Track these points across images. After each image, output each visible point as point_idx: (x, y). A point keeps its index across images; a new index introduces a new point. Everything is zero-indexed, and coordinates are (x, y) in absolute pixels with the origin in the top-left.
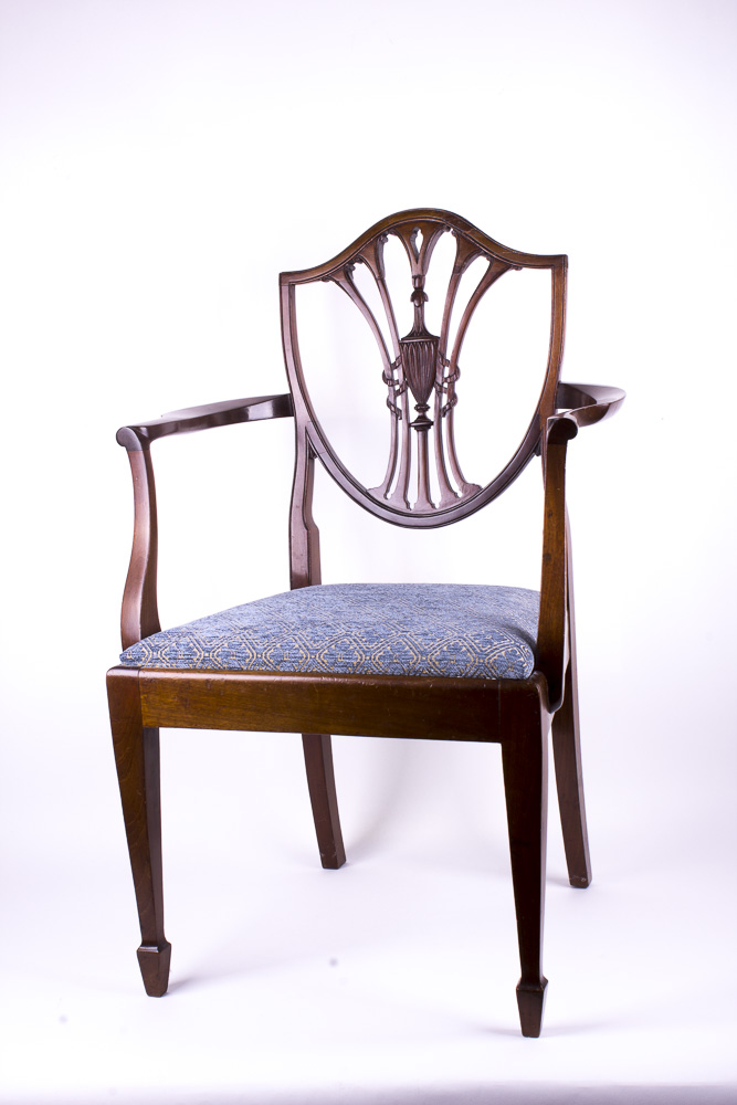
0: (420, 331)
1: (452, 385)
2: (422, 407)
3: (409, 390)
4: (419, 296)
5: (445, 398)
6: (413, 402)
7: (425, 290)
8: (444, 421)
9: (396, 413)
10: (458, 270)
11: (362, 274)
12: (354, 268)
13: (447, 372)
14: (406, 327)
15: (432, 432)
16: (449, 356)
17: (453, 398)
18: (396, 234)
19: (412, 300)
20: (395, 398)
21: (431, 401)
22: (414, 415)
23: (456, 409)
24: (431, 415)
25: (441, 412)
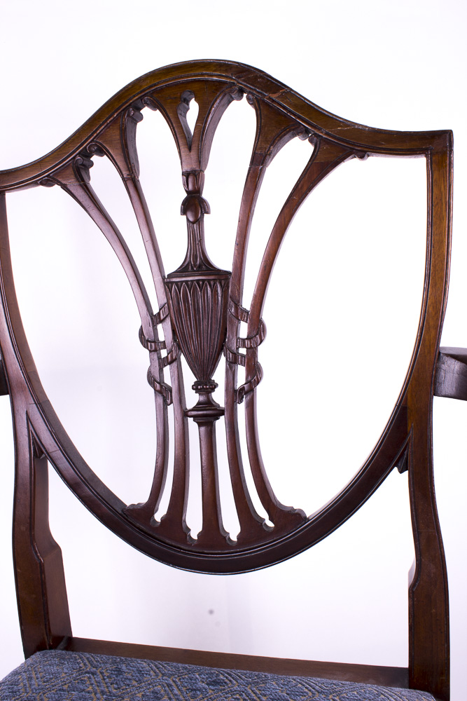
0: (197, 262)
1: (253, 352)
2: (205, 385)
3: (183, 358)
4: (194, 205)
5: (241, 372)
6: (189, 378)
7: (205, 195)
8: (241, 409)
9: (163, 393)
10: (260, 160)
11: (103, 173)
12: (92, 164)
13: (244, 330)
14: (174, 257)
15: (221, 425)
16: (247, 303)
17: (255, 373)
18: (155, 106)
19: (184, 212)
20: (161, 370)
21: (219, 376)
22: (192, 399)
23: (260, 389)
24: (219, 397)
25: (235, 395)
